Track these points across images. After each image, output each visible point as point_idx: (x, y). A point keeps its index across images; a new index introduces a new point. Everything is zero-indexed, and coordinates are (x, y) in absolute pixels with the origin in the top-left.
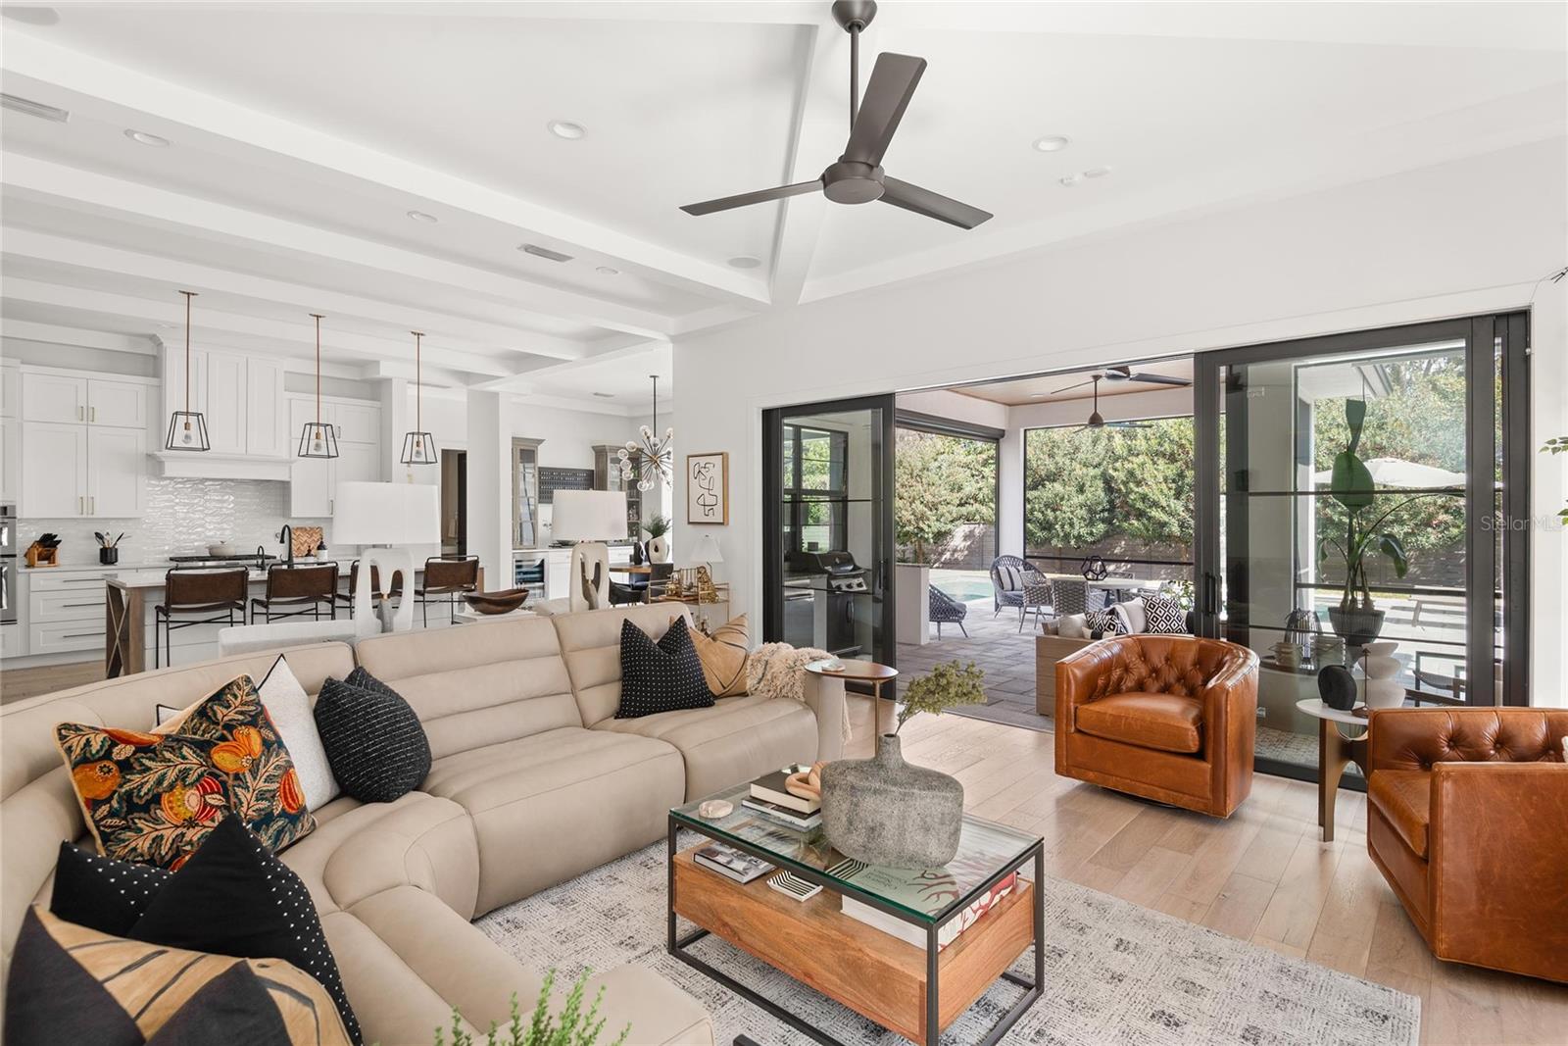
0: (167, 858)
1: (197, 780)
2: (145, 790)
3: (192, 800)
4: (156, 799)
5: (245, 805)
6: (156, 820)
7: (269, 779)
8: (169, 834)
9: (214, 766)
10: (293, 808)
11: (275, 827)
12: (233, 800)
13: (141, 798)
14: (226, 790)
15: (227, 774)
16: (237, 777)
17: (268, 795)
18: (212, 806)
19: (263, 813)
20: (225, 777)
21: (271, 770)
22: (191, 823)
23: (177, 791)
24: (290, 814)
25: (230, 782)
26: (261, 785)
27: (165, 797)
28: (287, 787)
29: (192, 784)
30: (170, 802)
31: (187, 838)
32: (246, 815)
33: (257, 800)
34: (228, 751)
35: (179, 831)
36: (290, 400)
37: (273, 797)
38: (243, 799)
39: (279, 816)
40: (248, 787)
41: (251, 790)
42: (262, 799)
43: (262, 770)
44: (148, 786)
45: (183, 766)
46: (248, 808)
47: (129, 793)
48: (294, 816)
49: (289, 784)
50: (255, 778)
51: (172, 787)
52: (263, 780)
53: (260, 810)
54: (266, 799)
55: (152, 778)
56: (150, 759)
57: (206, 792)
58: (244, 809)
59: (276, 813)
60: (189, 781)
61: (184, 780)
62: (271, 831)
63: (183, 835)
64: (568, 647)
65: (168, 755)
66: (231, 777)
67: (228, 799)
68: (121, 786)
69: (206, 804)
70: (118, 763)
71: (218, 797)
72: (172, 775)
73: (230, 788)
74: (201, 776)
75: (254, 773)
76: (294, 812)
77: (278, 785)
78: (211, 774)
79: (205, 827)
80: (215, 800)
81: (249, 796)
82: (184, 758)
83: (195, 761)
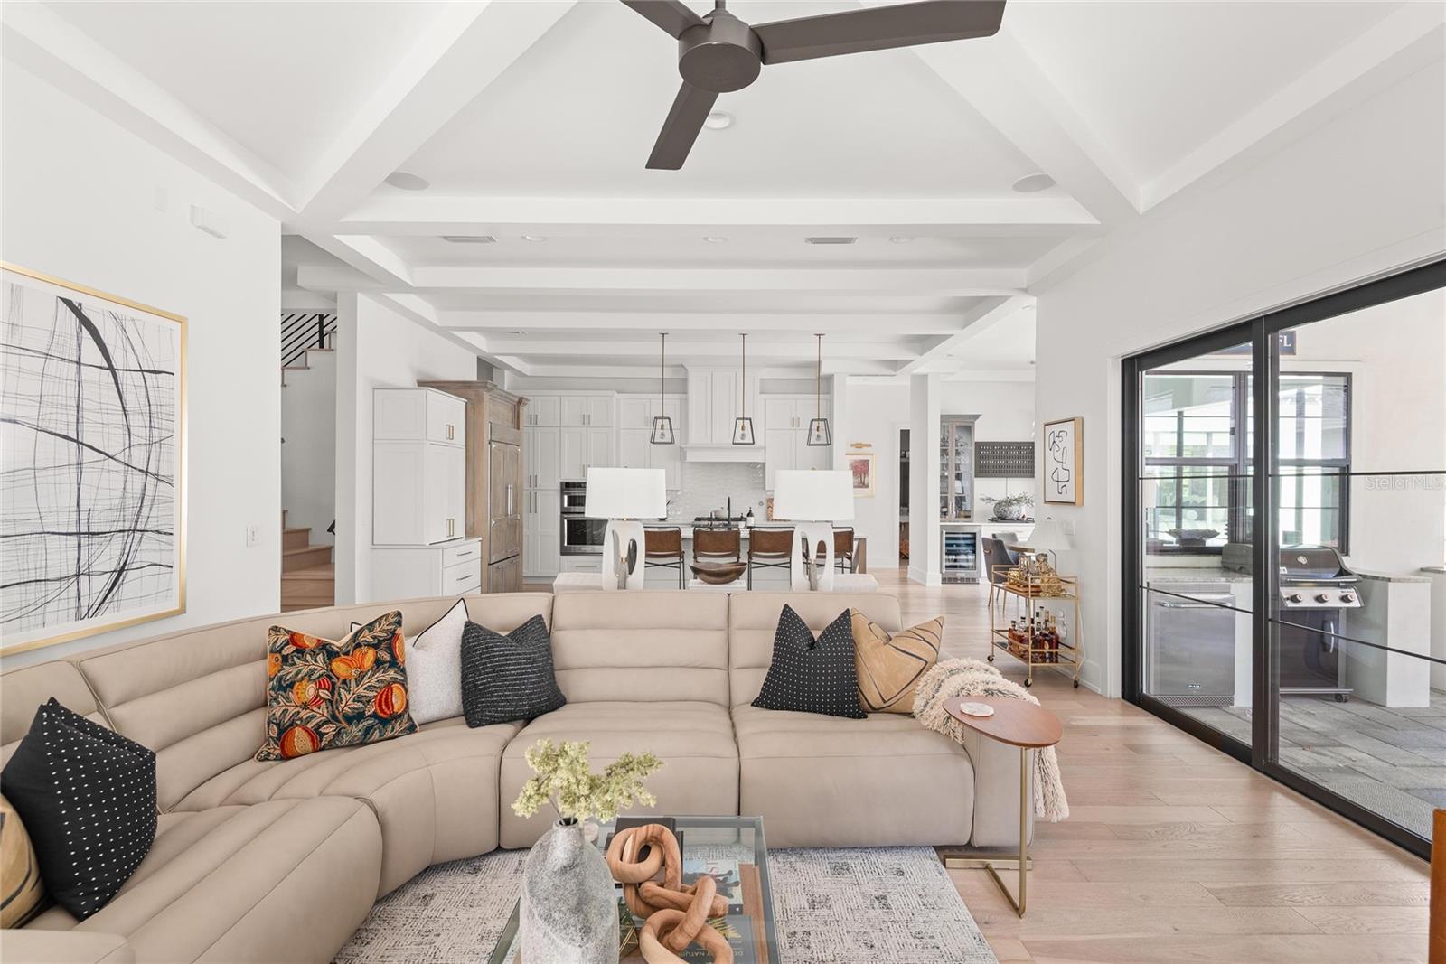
0: (286, 726)
1: (318, 678)
2: (288, 677)
3: (310, 690)
4: (291, 685)
5: (344, 702)
6: (288, 699)
7: (369, 688)
8: (292, 710)
9: (331, 671)
10: (385, 713)
11: (365, 723)
12: (336, 697)
13: (285, 681)
14: (334, 689)
15: (338, 678)
16: (344, 682)
17: (364, 699)
18: (321, 698)
19: (356, 711)
20: (336, 680)
21: (373, 682)
22: (305, 706)
23: (304, 682)
24: (382, 718)
25: (339, 684)
26: (361, 691)
27: (297, 684)
28: (384, 697)
29: (314, 680)
30: (298, 689)
31: (300, 716)
32: (343, 710)
33: (354, 701)
34: (343, 662)
35: (297, 709)
36: (766, 400)
37: (368, 702)
38: (343, 698)
39: (370, 716)
40: (350, 691)
41: (351, 693)
42: (358, 702)
43: (365, 680)
44: (290, 675)
45: (313, 667)
46: (346, 705)
47: (281, 678)
48: (386, 719)
49: (387, 695)
50: (358, 685)
51: (302, 679)
52: (364, 687)
53: (354, 708)
54: (361, 702)
55: (295, 670)
56: (299, 658)
57: (320, 688)
58: (343, 705)
59: (367, 713)
60: (313, 677)
61: (310, 676)
62: (361, 726)
63: (299, 712)
64: (735, 622)
65: (309, 657)
66: (340, 681)
67: (333, 697)
68: (279, 672)
69: (318, 696)
70: (283, 656)
71: (327, 692)
72: (305, 671)
73: (337, 689)
74: (321, 675)
75: (358, 681)
76: (385, 716)
77: (376, 694)
78: (328, 676)
79: (313, 711)
80: (324, 694)
81: (348, 697)
82: (316, 661)
83: (321, 665)
